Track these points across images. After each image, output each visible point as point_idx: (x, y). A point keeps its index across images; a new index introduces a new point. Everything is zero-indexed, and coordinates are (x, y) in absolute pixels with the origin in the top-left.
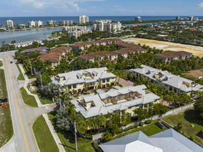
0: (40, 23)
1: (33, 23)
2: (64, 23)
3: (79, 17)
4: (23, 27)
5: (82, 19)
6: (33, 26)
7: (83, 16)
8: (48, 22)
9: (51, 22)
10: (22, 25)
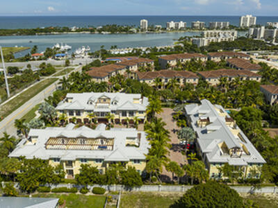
0: (182, 24)
1: (172, 24)
2: (216, 25)
3: (240, 18)
4: (159, 28)
5: (245, 20)
6: (172, 28)
7: (248, 16)
8: (193, 24)
9: (197, 24)
10: (158, 26)
